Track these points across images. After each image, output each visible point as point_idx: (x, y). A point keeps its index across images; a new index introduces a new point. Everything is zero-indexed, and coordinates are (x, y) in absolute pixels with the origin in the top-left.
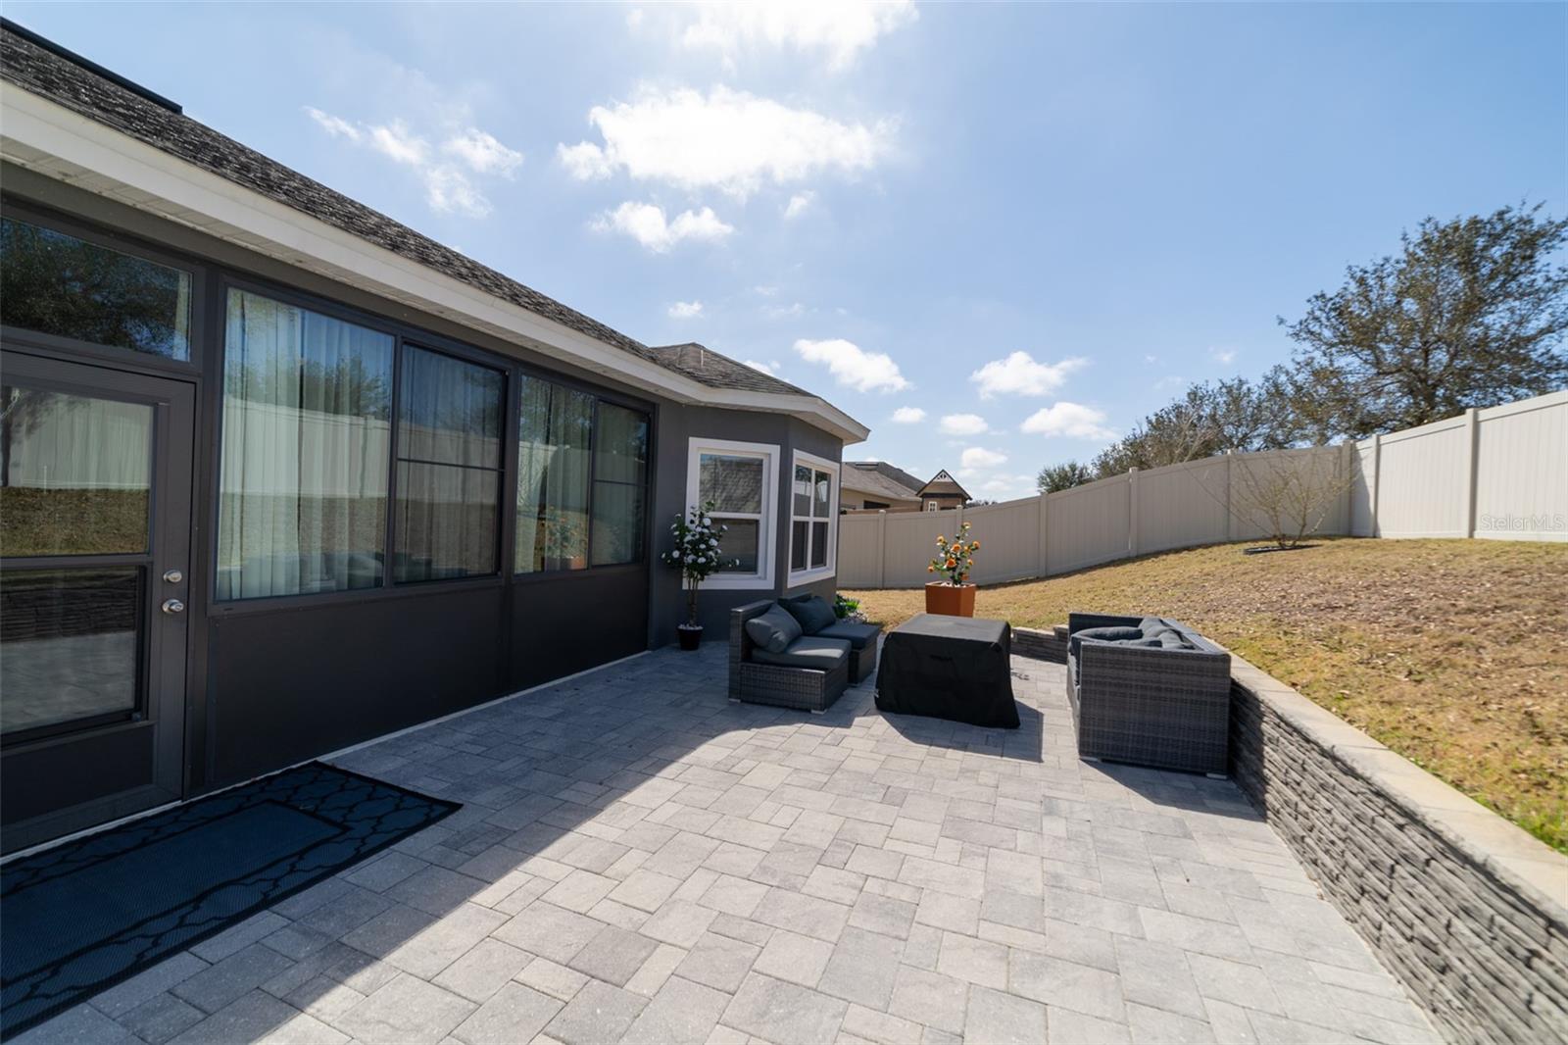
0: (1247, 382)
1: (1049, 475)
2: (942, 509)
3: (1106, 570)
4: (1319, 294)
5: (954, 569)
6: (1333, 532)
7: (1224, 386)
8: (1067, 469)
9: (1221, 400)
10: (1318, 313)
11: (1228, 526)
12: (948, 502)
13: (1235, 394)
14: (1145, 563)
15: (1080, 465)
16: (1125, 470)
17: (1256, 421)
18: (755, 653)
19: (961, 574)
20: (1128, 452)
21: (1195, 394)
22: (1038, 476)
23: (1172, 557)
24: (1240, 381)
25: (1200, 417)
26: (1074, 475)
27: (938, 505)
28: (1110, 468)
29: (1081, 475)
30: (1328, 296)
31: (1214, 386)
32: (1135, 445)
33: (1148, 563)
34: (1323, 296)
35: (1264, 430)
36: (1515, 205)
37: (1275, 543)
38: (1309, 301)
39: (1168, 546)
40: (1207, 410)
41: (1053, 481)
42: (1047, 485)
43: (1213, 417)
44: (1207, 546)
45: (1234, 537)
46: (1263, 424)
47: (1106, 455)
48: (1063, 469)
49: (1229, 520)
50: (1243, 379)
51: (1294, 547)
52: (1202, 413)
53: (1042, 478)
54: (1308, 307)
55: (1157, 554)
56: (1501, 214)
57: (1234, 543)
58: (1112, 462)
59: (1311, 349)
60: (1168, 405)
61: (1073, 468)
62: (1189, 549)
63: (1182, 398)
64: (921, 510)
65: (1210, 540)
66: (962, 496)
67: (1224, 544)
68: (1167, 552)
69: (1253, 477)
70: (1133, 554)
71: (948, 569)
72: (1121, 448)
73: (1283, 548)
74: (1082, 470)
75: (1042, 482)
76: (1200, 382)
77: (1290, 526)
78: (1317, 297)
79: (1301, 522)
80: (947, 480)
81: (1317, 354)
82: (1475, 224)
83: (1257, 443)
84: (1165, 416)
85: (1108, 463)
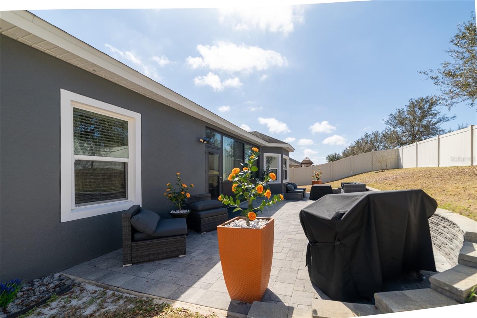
0: (379, 132)
1: (329, 157)
2: (307, 166)
3: (346, 178)
4: (391, 114)
5: (317, 177)
6: (394, 168)
7: (373, 133)
8: (334, 155)
9: (373, 136)
10: (391, 118)
11: (373, 167)
12: (308, 165)
13: (376, 135)
14: (355, 176)
15: (337, 154)
16: (349, 155)
17: (381, 142)
18: (289, 191)
19: (319, 178)
20: (350, 150)
21: (366, 135)
22: (326, 157)
23: (360, 175)
24: (377, 132)
25: (368, 141)
26: (336, 156)
27: (306, 165)
28: (346, 154)
29: (338, 157)
30: (393, 114)
31: (371, 133)
32: (352, 148)
33: (355, 177)
34: (392, 115)
35: (383, 144)
36: (430, 96)
37: (381, 171)
38: (389, 115)
39: (360, 173)
40: (369, 139)
41: (330, 158)
42: (329, 159)
43: (371, 141)
44: (368, 172)
45: (374, 170)
46: (383, 142)
47: (345, 151)
48: (333, 155)
49: (373, 166)
50: (378, 131)
51: (385, 171)
52: (368, 140)
53: (327, 157)
54: (389, 117)
55: (357, 174)
56: (427, 97)
57: (374, 171)
58: (346, 153)
59: (390, 126)
60: (360, 138)
61: (336, 154)
62: (364, 173)
63: (363, 136)
64: (301, 167)
65: (369, 171)
66: (311, 163)
67: (372, 171)
68: (359, 174)
69: (377, 157)
70: (352, 175)
71: (316, 177)
72: (348, 149)
73: (383, 171)
74: (338, 155)
75: (327, 158)
76: (368, 132)
77: (384, 167)
78: (391, 115)
79: (386, 166)
80: (308, 159)
81: (392, 127)
82: (422, 100)
83: (381, 147)
84: (359, 141)
85: (345, 153)
